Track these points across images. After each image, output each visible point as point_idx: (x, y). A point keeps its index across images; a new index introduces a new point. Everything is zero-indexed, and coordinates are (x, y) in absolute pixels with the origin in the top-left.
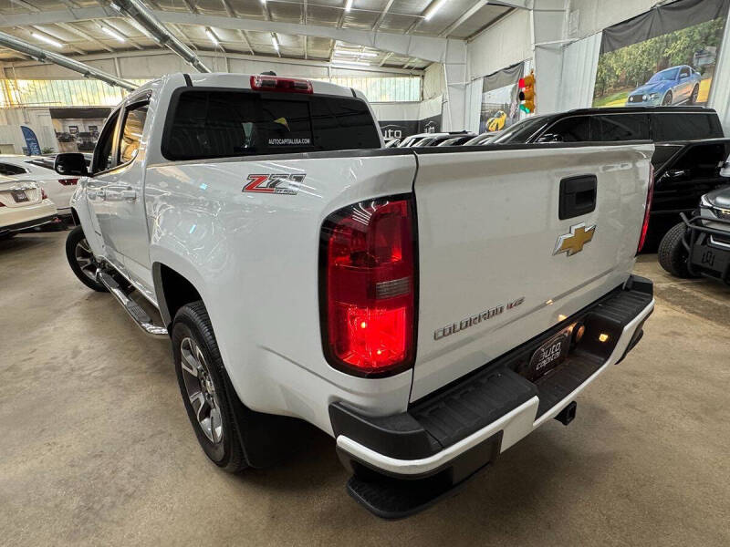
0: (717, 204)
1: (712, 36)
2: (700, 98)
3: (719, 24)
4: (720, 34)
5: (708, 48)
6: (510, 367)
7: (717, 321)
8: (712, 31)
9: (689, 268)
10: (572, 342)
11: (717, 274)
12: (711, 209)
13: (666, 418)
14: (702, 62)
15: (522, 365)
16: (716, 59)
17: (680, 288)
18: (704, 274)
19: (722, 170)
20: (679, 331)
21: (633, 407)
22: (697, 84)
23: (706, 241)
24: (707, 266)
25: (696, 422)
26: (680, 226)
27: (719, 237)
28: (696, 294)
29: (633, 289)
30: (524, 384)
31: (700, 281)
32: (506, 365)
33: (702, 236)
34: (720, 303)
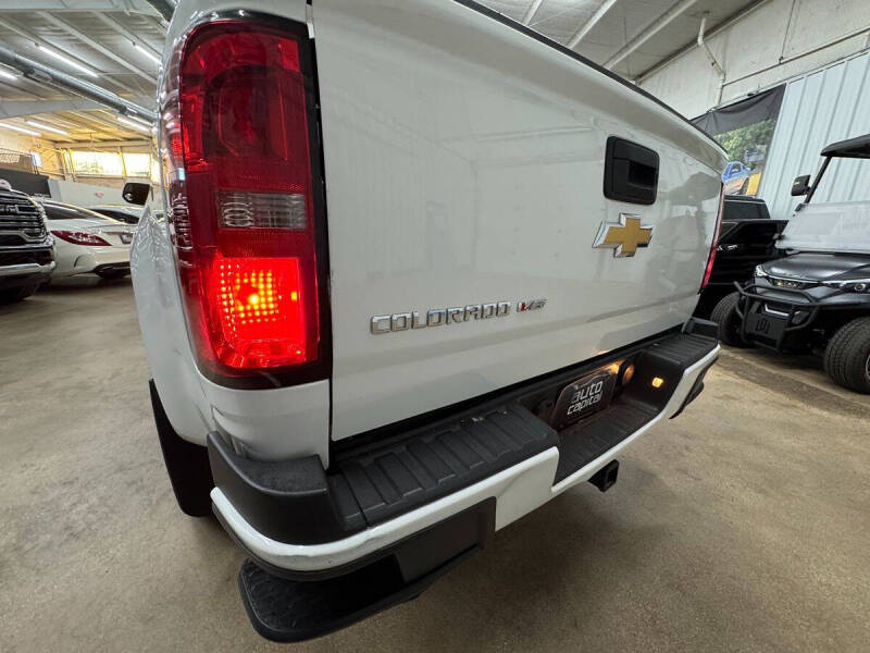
0: (772, 274)
1: (763, 136)
2: (749, 192)
3: (770, 125)
4: (770, 134)
5: (758, 147)
6: (523, 403)
7: (772, 389)
8: (764, 131)
9: (742, 338)
10: (617, 385)
11: (772, 342)
12: (767, 278)
13: (724, 488)
14: (752, 159)
15: (544, 404)
16: (766, 156)
17: (732, 355)
18: (757, 343)
19: (777, 242)
20: (734, 395)
21: (685, 472)
22: (748, 179)
23: (760, 310)
24: (761, 333)
25: (760, 496)
26: (734, 296)
27: (774, 305)
28: (748, 362)
29: (693, 331)
30: (539, 427)
31: (753, 350)
32: (518, 400)
33: (757, 304)
34: (774, 372)
